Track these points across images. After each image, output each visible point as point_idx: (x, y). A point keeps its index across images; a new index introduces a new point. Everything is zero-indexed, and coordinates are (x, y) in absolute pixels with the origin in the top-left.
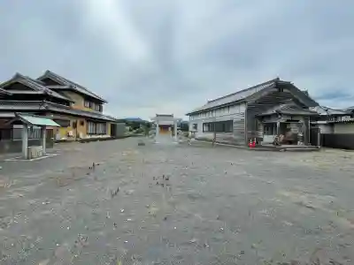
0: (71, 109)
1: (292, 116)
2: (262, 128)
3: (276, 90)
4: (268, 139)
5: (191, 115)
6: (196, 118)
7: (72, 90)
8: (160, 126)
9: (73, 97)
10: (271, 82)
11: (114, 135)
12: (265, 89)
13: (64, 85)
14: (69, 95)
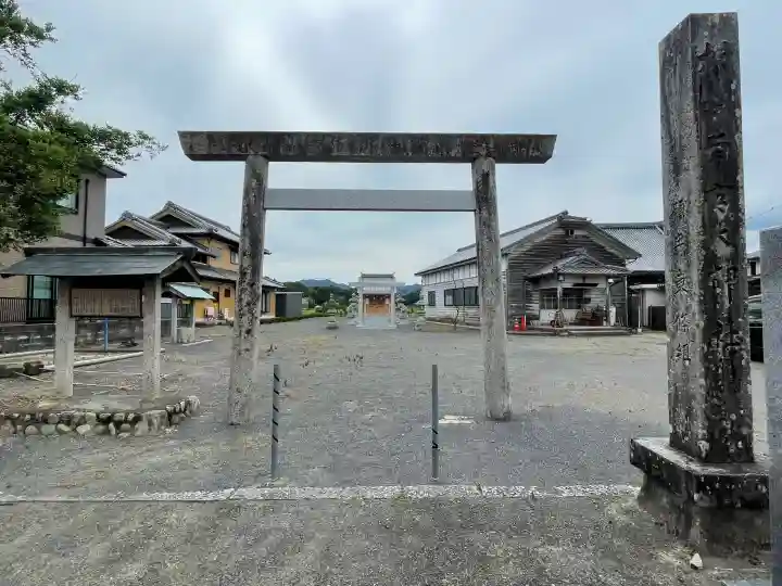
0: (209, 268)
1: (584, 277)
2: (536, 296)
3: (561, 232)
4: (547, 316)
5: (425, 274)
6: (432, 280)
7: (211, 236)
8: (365, 296)
9: (213, 247)
10: (552, 218)
11: (282, 314)
12: (540, 233)
13: (198, 227)
14: (206, 243)
